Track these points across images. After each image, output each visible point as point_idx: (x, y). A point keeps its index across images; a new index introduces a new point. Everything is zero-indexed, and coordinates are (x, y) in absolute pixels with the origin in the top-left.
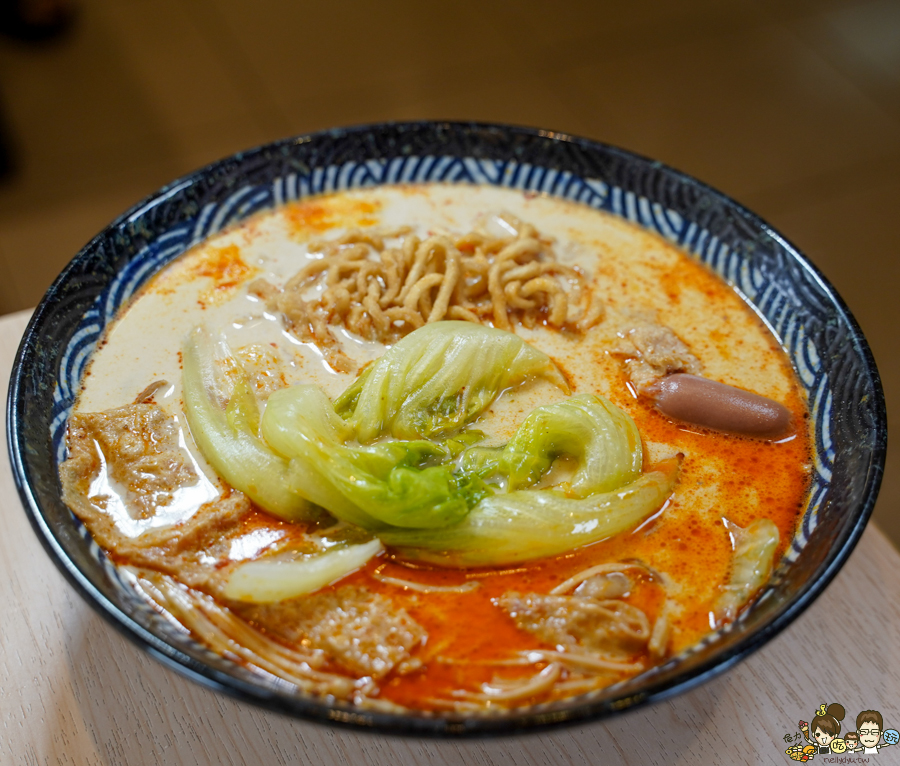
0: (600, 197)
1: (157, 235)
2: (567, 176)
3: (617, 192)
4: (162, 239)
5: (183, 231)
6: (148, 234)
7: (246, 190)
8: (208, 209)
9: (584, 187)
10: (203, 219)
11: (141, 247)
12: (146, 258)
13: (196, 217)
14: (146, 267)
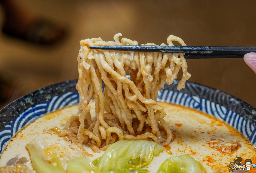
0: (198, 102)
1: (36, 104)
2: (186, 95)
3: (203, 101)
4: (37, 106)
5: (45, 105)
6: (32, 103)
7: (69, 93)
8: (55, 98)
9: (192, 99)
10: (53, 101)
11: (30, 107)
12: (30, 111)
13: (50, 100)
14: (30, 115)
